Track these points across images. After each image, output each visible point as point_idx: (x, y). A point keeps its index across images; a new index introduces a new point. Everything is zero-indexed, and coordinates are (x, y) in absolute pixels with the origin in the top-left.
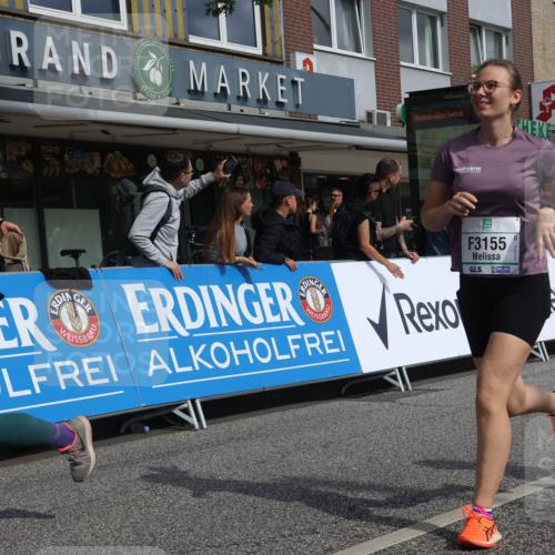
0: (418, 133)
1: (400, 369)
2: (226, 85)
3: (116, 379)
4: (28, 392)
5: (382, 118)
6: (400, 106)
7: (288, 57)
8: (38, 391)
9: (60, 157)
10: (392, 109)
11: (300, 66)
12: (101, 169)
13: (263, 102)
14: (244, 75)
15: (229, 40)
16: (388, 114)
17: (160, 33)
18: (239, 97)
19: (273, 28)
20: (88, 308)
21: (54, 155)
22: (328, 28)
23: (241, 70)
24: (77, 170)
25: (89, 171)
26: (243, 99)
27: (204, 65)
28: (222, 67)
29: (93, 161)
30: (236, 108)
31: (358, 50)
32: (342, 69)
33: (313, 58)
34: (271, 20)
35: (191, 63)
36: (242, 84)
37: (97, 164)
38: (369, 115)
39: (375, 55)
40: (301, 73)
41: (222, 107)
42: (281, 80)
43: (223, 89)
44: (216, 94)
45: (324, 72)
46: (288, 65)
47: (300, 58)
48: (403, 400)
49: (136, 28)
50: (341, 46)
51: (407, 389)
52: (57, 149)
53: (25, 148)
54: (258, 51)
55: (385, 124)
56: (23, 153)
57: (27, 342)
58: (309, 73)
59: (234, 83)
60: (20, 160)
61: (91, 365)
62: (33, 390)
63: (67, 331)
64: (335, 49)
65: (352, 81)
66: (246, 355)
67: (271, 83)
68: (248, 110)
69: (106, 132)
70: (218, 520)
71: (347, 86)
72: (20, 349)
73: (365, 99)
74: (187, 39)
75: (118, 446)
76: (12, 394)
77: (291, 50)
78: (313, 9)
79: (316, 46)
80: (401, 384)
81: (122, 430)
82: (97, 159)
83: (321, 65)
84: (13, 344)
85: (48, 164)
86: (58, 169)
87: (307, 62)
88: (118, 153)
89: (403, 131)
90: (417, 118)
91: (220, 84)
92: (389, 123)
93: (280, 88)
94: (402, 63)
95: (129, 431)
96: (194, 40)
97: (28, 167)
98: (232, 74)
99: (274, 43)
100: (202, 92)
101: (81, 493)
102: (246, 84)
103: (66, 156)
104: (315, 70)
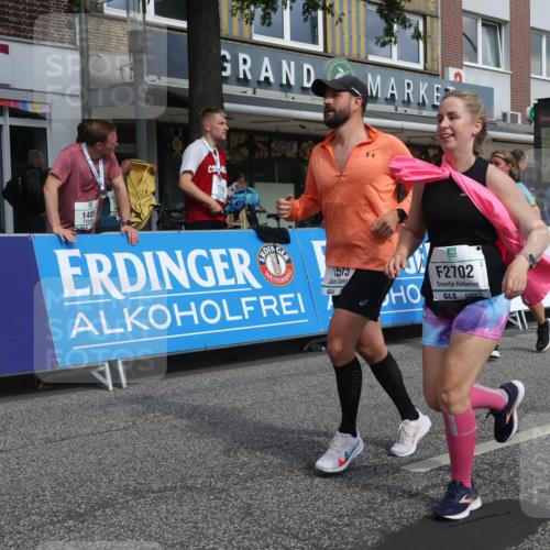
0: (543, 130)
1: (520, 312)
2: (395, 92)
3: (303, 311)
4: (240, 318)
5: (514, 118)
6: (529, 109)
7: (443, 71)
8: (247, 317)
9: (268, 145)
10: (523, 111)
11: (452, 78)
12: (298, 153)
13: (422, 105)
14: (409, 84)
15: (399, 58)
16: (519, 114)
17: (347, 54)
18: (404, 101)
19: (432, 49)
20: (286, 257)
21: (263, 143)
22: (475, 49)
23: (407, 81)
24: (279, 154)
25: (289, 155)
26: (407, 103)
27: (379, 78)
28: (393, 80)
29: (291, 148)
30: (401, 110)
31: (498, 65)
32: (484, 80)
33: (462, 72)
34: (432, 43)
35: (369, 76)
36: (407, 91)
37: (295, 150)
38: (504, 115)
39: (512, 69)
40: (452, 84)
41: (391, 109)
42: (437, 89)
43: (392, 95)
44: (386, 99)
45: (471, 82)
46: (443, 77)
47: (452, 71)
48: (520, 336)
49: (330, 50)
50: (485, 62)
51: (524, 327)
52: (266, 139)
53: (243, 138)
54: (420, 66)
55: (516, 122)
56: (242, 142)
57: (241, 281)
58: (459, 84)
59: (401, 90)
60: (240, 146)
61: (286, 300)
62: (244, 316)
63: (271, 274)
64: (480, 65)
65: (492, 89)
66: (401, 297)
67: (429, 91)
68: (410, 111)
69: (303, 127)
70: (375, 419)
71: (488, 93)
72: (236, 286)
73: (502, 103)
74: (367, 58)
75: (302, 360)
76: (229, 318)
77: (446, 65)
78: (464, 34)
79: (465, 63)
80: (519, 323)
81: (305, 349)
82: (295, 146)
83: (468, 77)
84: (231, 282)
85: (259, 149)
86: (266, 154)
87: (458, 75)
88: (310, 142)
89: (531, 128)
90: (543, 119)
91: (391, 92)
92: (519, 121)
93: (436, 94)
94: (533, 76)
95: (310, 350)
96: (372, 58)
97: (245, 152)
98: (400, 84)
99: (433, 60)
100: (376, 97)
101: (275, 393)
102: (410, 91)
103: (273, 145)
104: (464, 81)
